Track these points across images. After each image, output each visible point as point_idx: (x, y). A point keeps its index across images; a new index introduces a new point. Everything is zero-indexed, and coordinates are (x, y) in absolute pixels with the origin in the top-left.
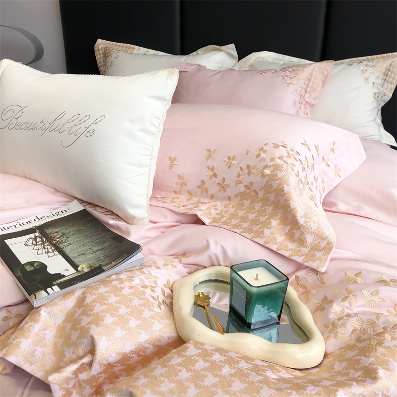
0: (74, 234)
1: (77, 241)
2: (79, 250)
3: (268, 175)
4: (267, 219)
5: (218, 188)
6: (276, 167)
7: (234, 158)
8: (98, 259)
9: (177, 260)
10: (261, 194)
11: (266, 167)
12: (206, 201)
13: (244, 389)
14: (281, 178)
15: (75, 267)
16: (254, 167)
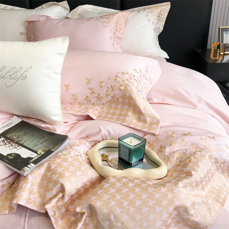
0: (24, 135)
2: (32, 143)
3: (123, 90)
4: (126, 113)
5: (96, 99)
6: (126, 85)
7: (103, 82)
8: (46, 146)
9: (85, 140)
10: (120, 100)
11: (121, 85)
12: (90, 107)
13: (141, 190)
14: (130, 91)
15: (36, 152)
16: (115, 86)
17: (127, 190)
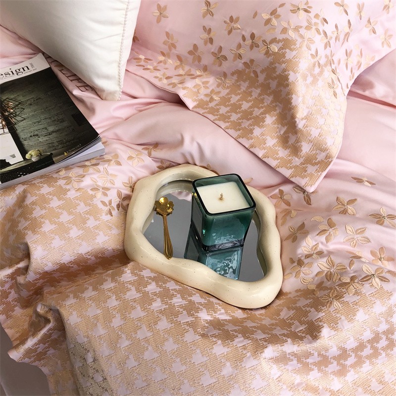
0: (31, 104)
1: (33, 115)
2: (32, 129)
3: (274, 54)
4: (262, 113)
5: (212, 58)
6: (287, 44)
7: (237, 20)
8: (51, 145)
9: (146, 152)
10: (262, 78)
11: (274, 40)
12: (198, 73)
13: (169, 329)
14: (289, 61)
15: (23, 152)
16: (260, 37)
17: (142, 314)
